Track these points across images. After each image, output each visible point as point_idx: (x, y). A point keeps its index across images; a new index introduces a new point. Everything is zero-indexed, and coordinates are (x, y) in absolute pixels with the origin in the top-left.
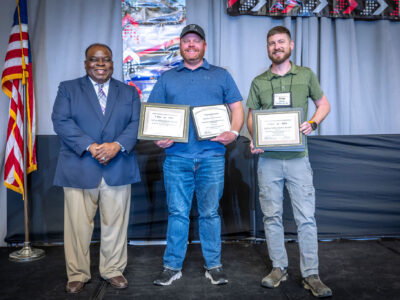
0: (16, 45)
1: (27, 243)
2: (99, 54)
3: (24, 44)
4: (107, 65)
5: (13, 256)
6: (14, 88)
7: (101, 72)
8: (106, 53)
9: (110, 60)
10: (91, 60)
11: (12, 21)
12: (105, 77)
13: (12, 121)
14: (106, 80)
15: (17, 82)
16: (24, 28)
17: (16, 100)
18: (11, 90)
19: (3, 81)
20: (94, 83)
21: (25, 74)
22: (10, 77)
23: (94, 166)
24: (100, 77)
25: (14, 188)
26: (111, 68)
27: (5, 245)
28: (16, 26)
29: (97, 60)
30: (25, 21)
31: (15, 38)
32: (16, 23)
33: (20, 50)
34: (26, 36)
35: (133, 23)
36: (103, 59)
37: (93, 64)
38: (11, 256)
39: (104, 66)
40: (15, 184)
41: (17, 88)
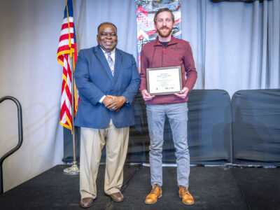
0: (66, 31)
1: (75, 162)
2: (108, 30)
3: (71, 30)
4: (114, 38)
5: (66, 171)
6: (65, 60)
7: (108, 43)
8: (113, 30)
9: (115, 35)
10: (102, 34)
11: (63, 16)
12: (112, 47)
13: (64, 82)
14: (112, 49)
15: (66, 56)
16: (71, 20)
17: (66, 68)
18: (63, 61)
19: (58, 56)
20: (104, 52)
21: (72, 50)
22: (63, 53)
23: (105, 112)
24: (108, 47)
25: (66, 126)
26: (116, 41)
27: (63, 163)
28: (66, 19)
29: (106, 34)
30: (71, 15)
31: (65, 26)
32: (65, 16)
33: (68, 35)
34: (72, 25)
35: (144, 12)
36: (111, 34)
37: (103, 37)
38: (65, 171)
39: (111, 39)
40: (67, 123)
41: (67, 60)
